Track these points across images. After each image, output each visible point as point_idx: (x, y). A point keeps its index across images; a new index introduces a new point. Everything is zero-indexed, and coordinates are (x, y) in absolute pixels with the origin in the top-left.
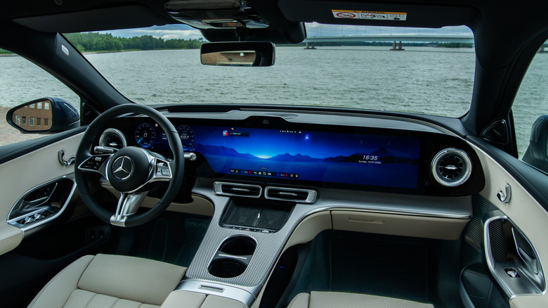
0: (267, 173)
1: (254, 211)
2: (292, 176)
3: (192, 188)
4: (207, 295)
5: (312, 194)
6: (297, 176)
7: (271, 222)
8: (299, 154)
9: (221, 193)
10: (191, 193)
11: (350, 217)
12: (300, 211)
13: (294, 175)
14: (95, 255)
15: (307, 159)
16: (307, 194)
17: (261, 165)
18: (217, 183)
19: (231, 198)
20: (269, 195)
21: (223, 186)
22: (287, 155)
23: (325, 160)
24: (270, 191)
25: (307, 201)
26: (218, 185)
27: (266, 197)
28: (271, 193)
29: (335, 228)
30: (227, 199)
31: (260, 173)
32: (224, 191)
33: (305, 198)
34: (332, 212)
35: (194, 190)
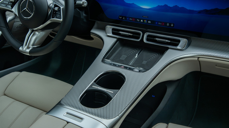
0: (148, 21)
1: (134, 51)
2: (168, 25)
3: (91, 29)
4: (68, 123)
5: (183, 41)
6: (172, 26)
7: (144, 62)
8: (176, 6)
9: (111, 35)
10: (90, 33)
11: (217, 64)
12: (171, 55)
13: (170, 24)
14: (21, 72)
15: (183, 10)
16: (179, 41)
17: (143, 14)
18: (108, 26)
19: (118, 40)
20: (147, 40)
21: (113, 29)
22: (166, 6)
23: (200, 12)
24: (148, 36)
25: (178, 47)
26: (109, 28)
27: (145, 41)
28: (149, 38)
29: (202, 71)
30: (115, 40)
31: (142, 21)
32: (113, 33)
33: (177, 45)
34: (200, 59)
35: (92, 31)
